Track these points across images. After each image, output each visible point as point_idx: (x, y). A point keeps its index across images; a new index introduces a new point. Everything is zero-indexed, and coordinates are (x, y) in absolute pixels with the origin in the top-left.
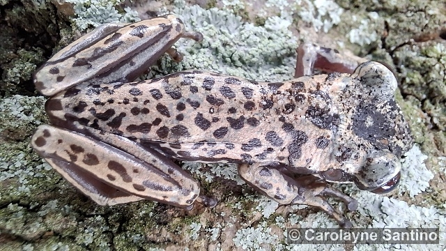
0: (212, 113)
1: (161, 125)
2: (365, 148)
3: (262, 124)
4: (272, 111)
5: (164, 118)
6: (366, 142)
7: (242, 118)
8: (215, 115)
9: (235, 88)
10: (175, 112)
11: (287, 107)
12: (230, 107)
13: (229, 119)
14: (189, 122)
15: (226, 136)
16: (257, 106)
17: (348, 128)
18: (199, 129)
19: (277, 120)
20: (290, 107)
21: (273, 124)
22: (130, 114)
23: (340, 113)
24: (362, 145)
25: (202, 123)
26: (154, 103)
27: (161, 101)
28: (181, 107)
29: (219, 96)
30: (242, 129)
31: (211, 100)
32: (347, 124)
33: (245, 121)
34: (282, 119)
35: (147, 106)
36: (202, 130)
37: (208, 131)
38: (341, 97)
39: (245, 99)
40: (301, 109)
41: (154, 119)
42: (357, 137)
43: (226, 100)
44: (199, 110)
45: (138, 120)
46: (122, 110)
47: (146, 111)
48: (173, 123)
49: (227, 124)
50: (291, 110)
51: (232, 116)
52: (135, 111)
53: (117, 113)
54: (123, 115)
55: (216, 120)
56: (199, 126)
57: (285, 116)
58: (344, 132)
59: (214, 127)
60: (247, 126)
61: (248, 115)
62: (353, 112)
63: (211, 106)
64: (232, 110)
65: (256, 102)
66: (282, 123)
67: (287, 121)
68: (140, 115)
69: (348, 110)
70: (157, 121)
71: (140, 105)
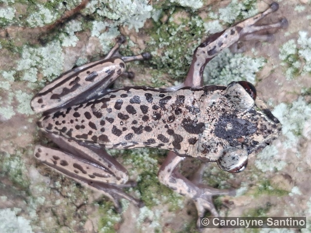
0: (122, 125)
1: (93, 135)
2: (222, 145)
3: (154, 129)
4: (161, 121)
5: (94, 131)
6: (224, 141)
7: (141, 127)
8: (124, 126)
9: (136, 106)
10: (99, 127)
11: (170, 118)
12: (133, 120)
13: (133, 128)
14: (108, 133)
15: (132, 139)
16: (150, 118)
17: (211, 132)
18: (115, 136)
19: (164, 127)
20: (172, 118)
21: (161, 130)
22: (75, 129)
23: (206, 122)
24: (220, 143)
25: (117, 132)
26: (87, 121)
27: (91, 120)
28: (103, 123)
29: (126, 113)
30: (142, 134)
31: (121, 116)
32: (210, 130)
33: (143, 128)
34: (166, 126)
35: (84, 124)
36: (117, 137)
37: (121, 136)
38: (208, 111)
39: (142, 114)
40: (179, 120)
41: (88, 132)
42: (217, 137)
43: (130, 115)
44: (114, 124)
45: (80, 132)
46: (71, 127)
47: (83, 127)
48: (99, 133)
49: (132, 131)
50: (172, 120)
51: (134, 125)
52: (77, 127)
53: (68, 129)
54: (71, 130)
55: (125, 129)
56: (115, 134)
57: (168, 125)
58: (208, 135)
59: (124, 134)
60: (145, 132)
61: (145, 124)
62: (216, 121)
63: (121, 120)
64: (135, 122)
65: (149, 116)
66: (166, 129)
67: (170, 128)
68: (81, 129)
69: (213, 119)
70: (90, 133)
71: (80, 124)
